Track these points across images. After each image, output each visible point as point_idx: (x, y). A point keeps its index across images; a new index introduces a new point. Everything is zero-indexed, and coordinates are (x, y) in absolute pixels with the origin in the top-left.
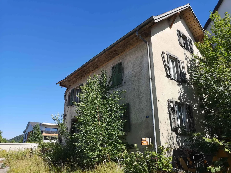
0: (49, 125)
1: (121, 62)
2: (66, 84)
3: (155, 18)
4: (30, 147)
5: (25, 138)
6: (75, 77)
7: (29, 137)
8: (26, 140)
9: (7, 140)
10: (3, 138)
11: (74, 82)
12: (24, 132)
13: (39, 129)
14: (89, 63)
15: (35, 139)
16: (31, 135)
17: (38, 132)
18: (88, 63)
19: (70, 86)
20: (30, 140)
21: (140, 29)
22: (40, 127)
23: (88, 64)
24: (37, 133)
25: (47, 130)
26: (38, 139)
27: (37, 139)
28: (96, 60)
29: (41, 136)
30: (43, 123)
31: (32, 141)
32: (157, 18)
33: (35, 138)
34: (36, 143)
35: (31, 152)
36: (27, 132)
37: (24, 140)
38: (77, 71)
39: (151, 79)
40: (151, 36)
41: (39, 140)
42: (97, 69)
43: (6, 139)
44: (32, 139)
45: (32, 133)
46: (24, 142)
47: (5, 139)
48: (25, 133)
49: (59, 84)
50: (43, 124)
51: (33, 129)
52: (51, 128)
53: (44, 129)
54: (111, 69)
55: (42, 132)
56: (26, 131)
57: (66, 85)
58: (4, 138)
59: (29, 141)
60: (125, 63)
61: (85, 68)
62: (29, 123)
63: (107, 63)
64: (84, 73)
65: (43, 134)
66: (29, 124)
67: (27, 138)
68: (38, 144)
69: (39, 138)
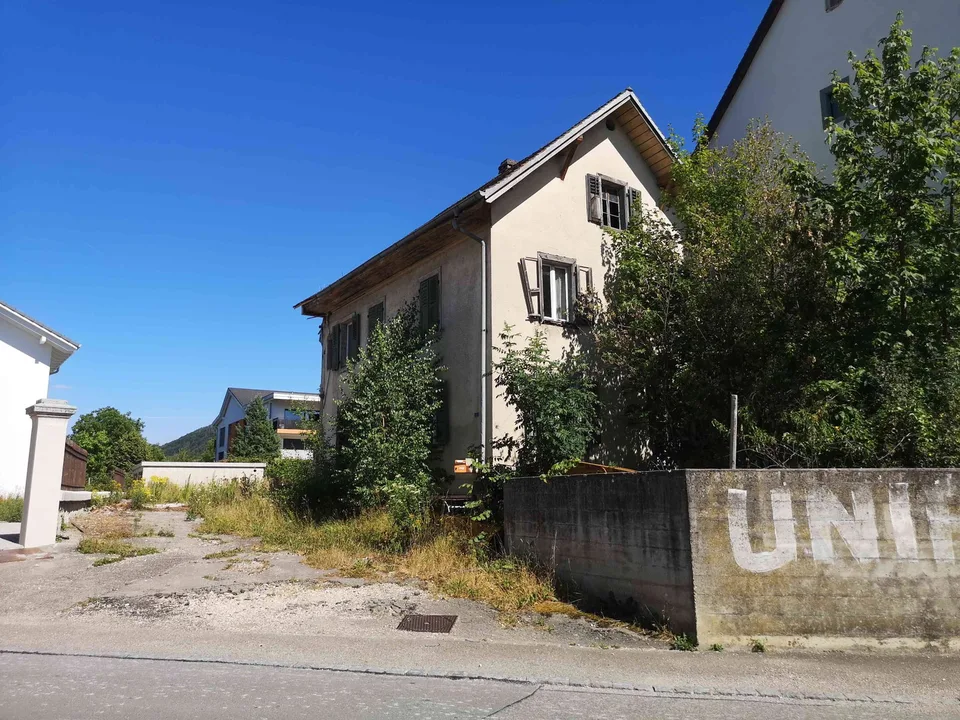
1: (437, 275)
2: (318, 308)
3: (485, 194)
4: (239, 474)
5: (222, 445)
6: (339, 294)
7: (236, 443)
8: (224, 450)
11: (339, 306)
12: (216, 423)
13: (263, 414)
14: (366, 268)
15: (256, 448)
16: (240, 435)
17: (262, 426)
18: (364, 267)
19: (330, 313)
21: (461, 211)
22: (266, 409)
23: (364, 270)
24: (260, 430)
25: (290, 416)
26: (264, 447)
27: (262, 449)
28: (382, 262)
29: (272, 439)
30: (275, 393)
31: (247, 455)
32: (491, 195)
33: (253, 446)
34: (258, 461)
35: (246, 487)
36: (226, 424)
37: (219, 450)
38: (342, 282)
39: (484, 333)
40: (491, 225)
41: (269, 450)
42: (389, 280)
44: (244, 449)
45: (244, 430)
46: (221, 458)
48: (220, 427)
49: (300, 308)
50: (275, 397)
51: (247, 417)
53: (281, 416)
54: (418, 288)
55: (276, 425)
56: (223, 418)
57: (320, 312)
59: (237, 454)
60: (444, 278)
61: (359, 277)
63: (410, 269)
64: (359, 288)
65: (279, 431)
66: (231, 395)
67: (229, 445)
68: (264, 465)
69: (268, 446)
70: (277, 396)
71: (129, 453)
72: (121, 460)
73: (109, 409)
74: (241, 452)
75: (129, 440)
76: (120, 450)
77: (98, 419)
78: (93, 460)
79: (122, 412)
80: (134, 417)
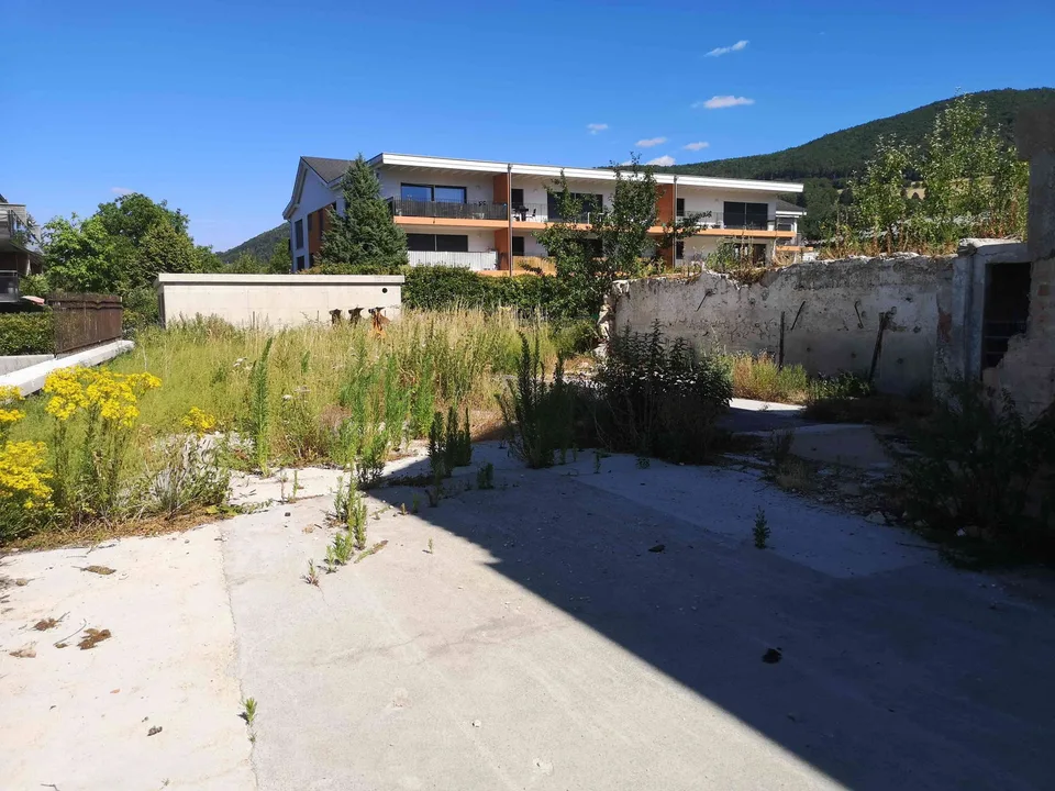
0: (420, 168)
5: (300, 245)
8: (305, 253)
9: (219, 254)
10: (196, 244)
12: (288, 214)
13: (372, 188)
15: (366, 247)
16: (335, 226)
17: (372, 210)
20: (335, 255)
24: (370, 216)
26: (380, 245)
27: (376, 250)
29: (390, 232)
30: (384, 156)
31: (352, 260)
33: (361, 245)
36: (301, 215)
37: (297, 253)
41: (389, 252)
43: (213, 251)
44: (345, 249)
46: (300, 267)
47: (206, 249)
48: (295, 218)
50: (385, 162)
52: (432, 187)
53: (395, 193)
55: (391, 210)
56: (296, 205)
58: (204, 245)
62: (306, 166)
65: (397, 219)
66: (306, 168)
69: (386, 243)
70: (388, 159)
71: (164, 258)
72: (151, 269)
73: (135, 197)
74: (341, 255)
75: (159, 236)
76: (148, 253)
77: (125, 210)
78: (84, 270)
79: (156, 201)
80: (172, 208)
